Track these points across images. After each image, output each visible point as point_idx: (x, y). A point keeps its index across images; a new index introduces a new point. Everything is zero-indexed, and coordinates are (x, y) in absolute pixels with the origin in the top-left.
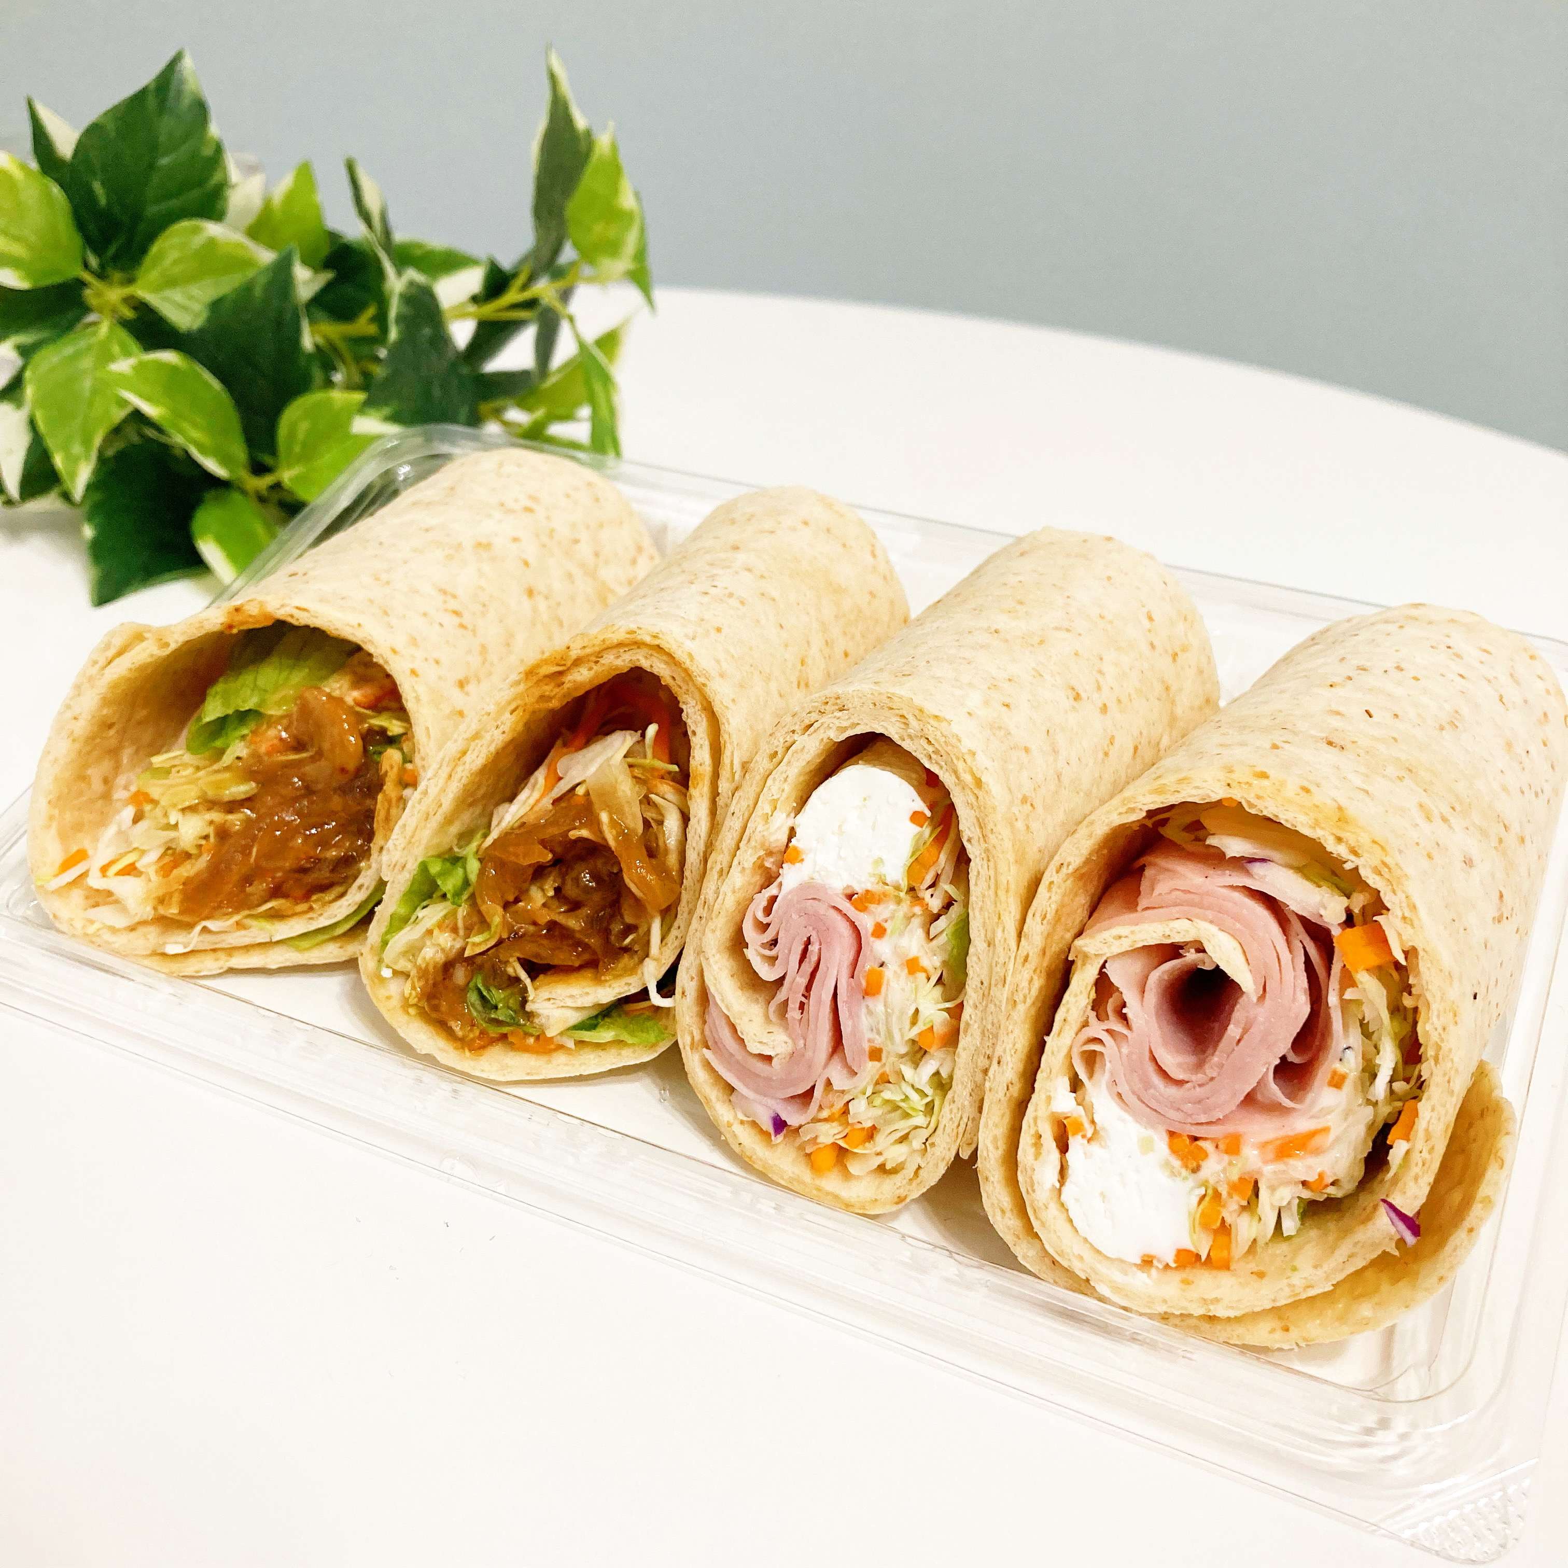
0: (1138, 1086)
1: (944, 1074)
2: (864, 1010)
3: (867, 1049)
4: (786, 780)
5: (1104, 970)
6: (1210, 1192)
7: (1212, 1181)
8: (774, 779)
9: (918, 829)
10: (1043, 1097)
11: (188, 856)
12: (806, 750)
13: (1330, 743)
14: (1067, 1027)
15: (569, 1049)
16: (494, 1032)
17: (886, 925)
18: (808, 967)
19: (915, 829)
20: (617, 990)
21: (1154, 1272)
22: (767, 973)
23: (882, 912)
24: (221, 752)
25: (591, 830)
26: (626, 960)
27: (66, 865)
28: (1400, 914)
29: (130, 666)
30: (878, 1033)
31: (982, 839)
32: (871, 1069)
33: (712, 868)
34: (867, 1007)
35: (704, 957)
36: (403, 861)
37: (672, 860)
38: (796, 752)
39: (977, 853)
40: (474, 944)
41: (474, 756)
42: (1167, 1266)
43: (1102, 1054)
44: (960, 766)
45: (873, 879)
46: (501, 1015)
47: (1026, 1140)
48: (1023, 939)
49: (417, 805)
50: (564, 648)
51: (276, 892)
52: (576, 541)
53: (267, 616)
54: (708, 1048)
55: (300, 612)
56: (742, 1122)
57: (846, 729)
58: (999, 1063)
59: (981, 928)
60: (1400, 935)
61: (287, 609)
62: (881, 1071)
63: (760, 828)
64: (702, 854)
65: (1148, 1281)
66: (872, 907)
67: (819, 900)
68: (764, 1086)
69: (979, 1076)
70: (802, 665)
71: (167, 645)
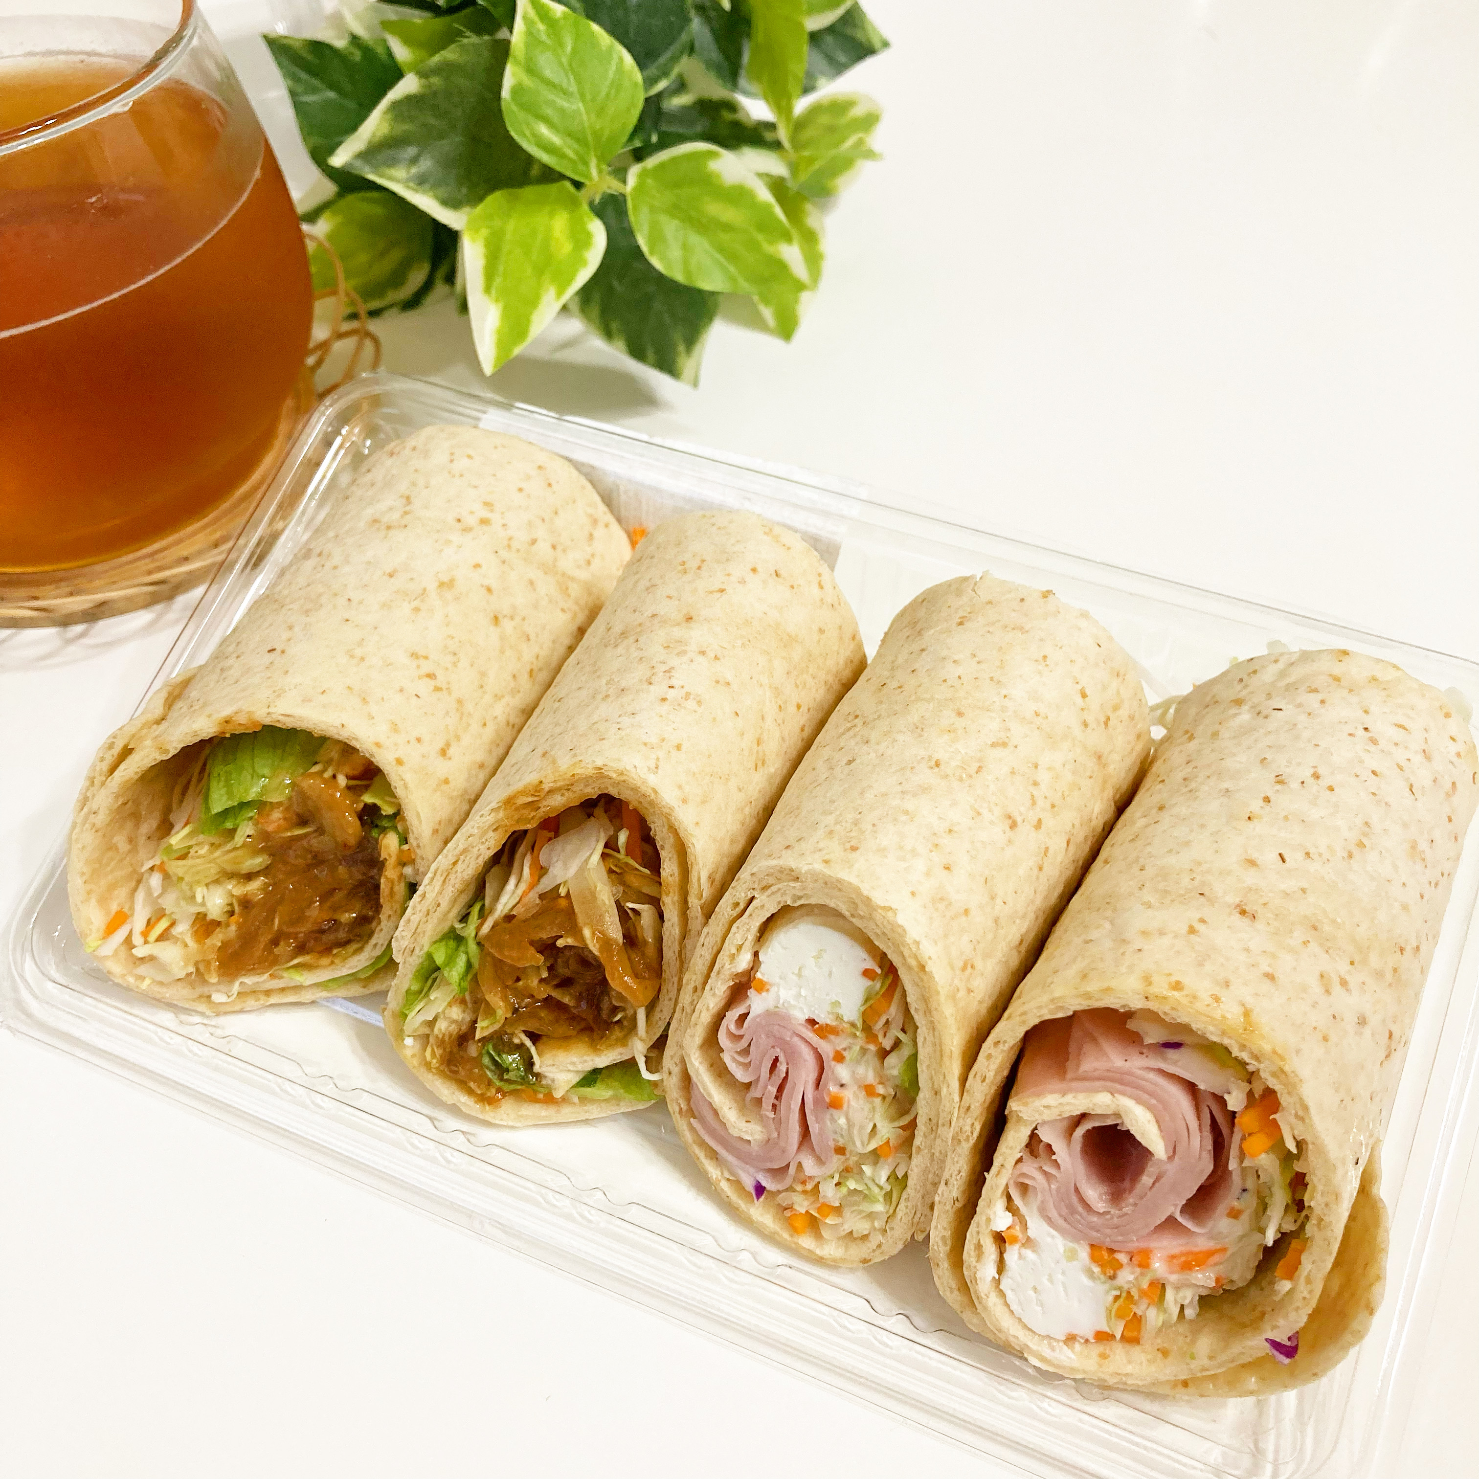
0: (1065, 1211)
1: (900, 1175)
2: (828, 1116)
3: (833, 1146)
4: (748, 930)
5: (1036, 1131)
6: (1124, 1295)
7: (1126, 1287)
8: (738, 928)
9: (870, 983)
10: (984, 1218)
11: (217, 924)
12: (765, 908)
13: (1243, 912)
14: (1004, 1171)
15: (574, 1104)
16: (507, 1087)
17: (845, 1054)
18: (777, 1079)
19: (868, 983)
20: (611, 1058)
21: (1077, 1347)
22: (741, 1075)
23: (841, 1043)
24: (232, 832)
25: (576, 939)
26: (617, 1033)
27: (111, 929)
28: (1293, 1112)
29: (136, 770)
30: (842, 1136)
31: (927, 1013)
32: (836, 1163)
33: (687, 984)
34: (832, 1115)
35: (686, 1052)
36: (412, 946)
37: (651, 951)
38: (756, 908)
39: (924, 1023)
40: (482, 1028)
41: (464, 866)
42: (1087, 1341)
43: (1035, 1188)
45: (831, 1016)
46: (511, 1076)
47: (969, 1246)
48: (965, 1094)
49: (417, 905)
50: (537, 782)
51: (301, 949)
52: (534, 542)
53: (255, 723)
55: (287, 718)
56: (728, 1180)
58: (946, 1184)
60: (1292, 1129)
61: (274, 716)
62: (846, 1163)
63: (727, 966)
64: (677, 953)
65: (1072, 1356)
66: (833, 1038)
67: (785, 1027)
68: (745, 1158)
69: (929, 1187)
70: (758, 745)
71: (168, 751)
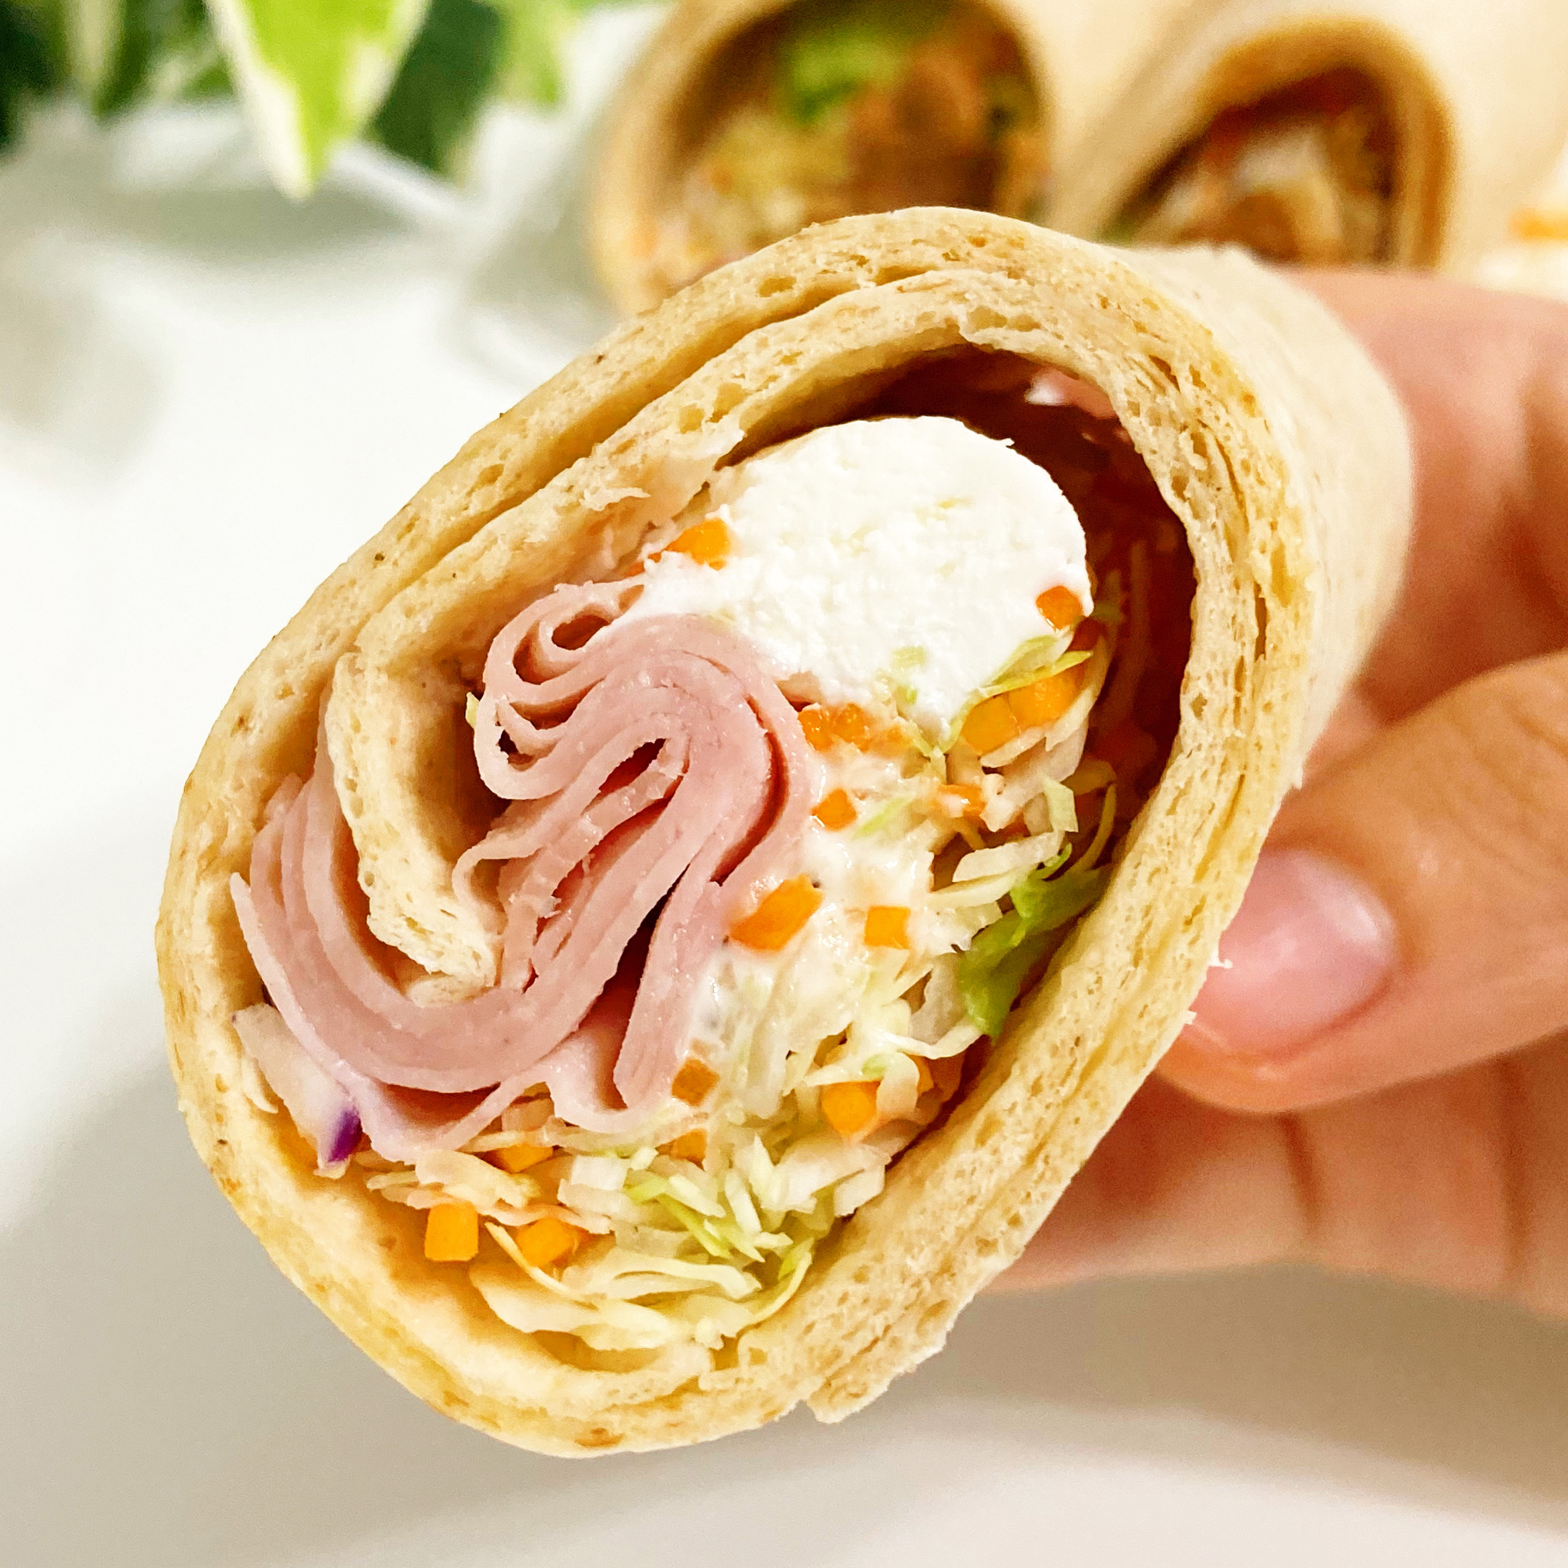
2: (716, 969)
3: (680, 1064)
8: (763, 344)
9: (1045, 629)
17: (858, 805)
18: (625, 803)
19: (1039, 626)
23: (864, 771)
30: (727, 1037)
31: (1230, 716)
32: (665, 1112)
34: (729, 965)
35: (352, 661)
38: (852, 309)
39: (1206, 740)
44: (1259, 530)
45: (879, 687)
54: (246, 877)
57: (1000, 321)
59: (1138, 915)
62: (692, 1127)
66: (847, 750)
67: (725, 671)
68: (353, 1029)
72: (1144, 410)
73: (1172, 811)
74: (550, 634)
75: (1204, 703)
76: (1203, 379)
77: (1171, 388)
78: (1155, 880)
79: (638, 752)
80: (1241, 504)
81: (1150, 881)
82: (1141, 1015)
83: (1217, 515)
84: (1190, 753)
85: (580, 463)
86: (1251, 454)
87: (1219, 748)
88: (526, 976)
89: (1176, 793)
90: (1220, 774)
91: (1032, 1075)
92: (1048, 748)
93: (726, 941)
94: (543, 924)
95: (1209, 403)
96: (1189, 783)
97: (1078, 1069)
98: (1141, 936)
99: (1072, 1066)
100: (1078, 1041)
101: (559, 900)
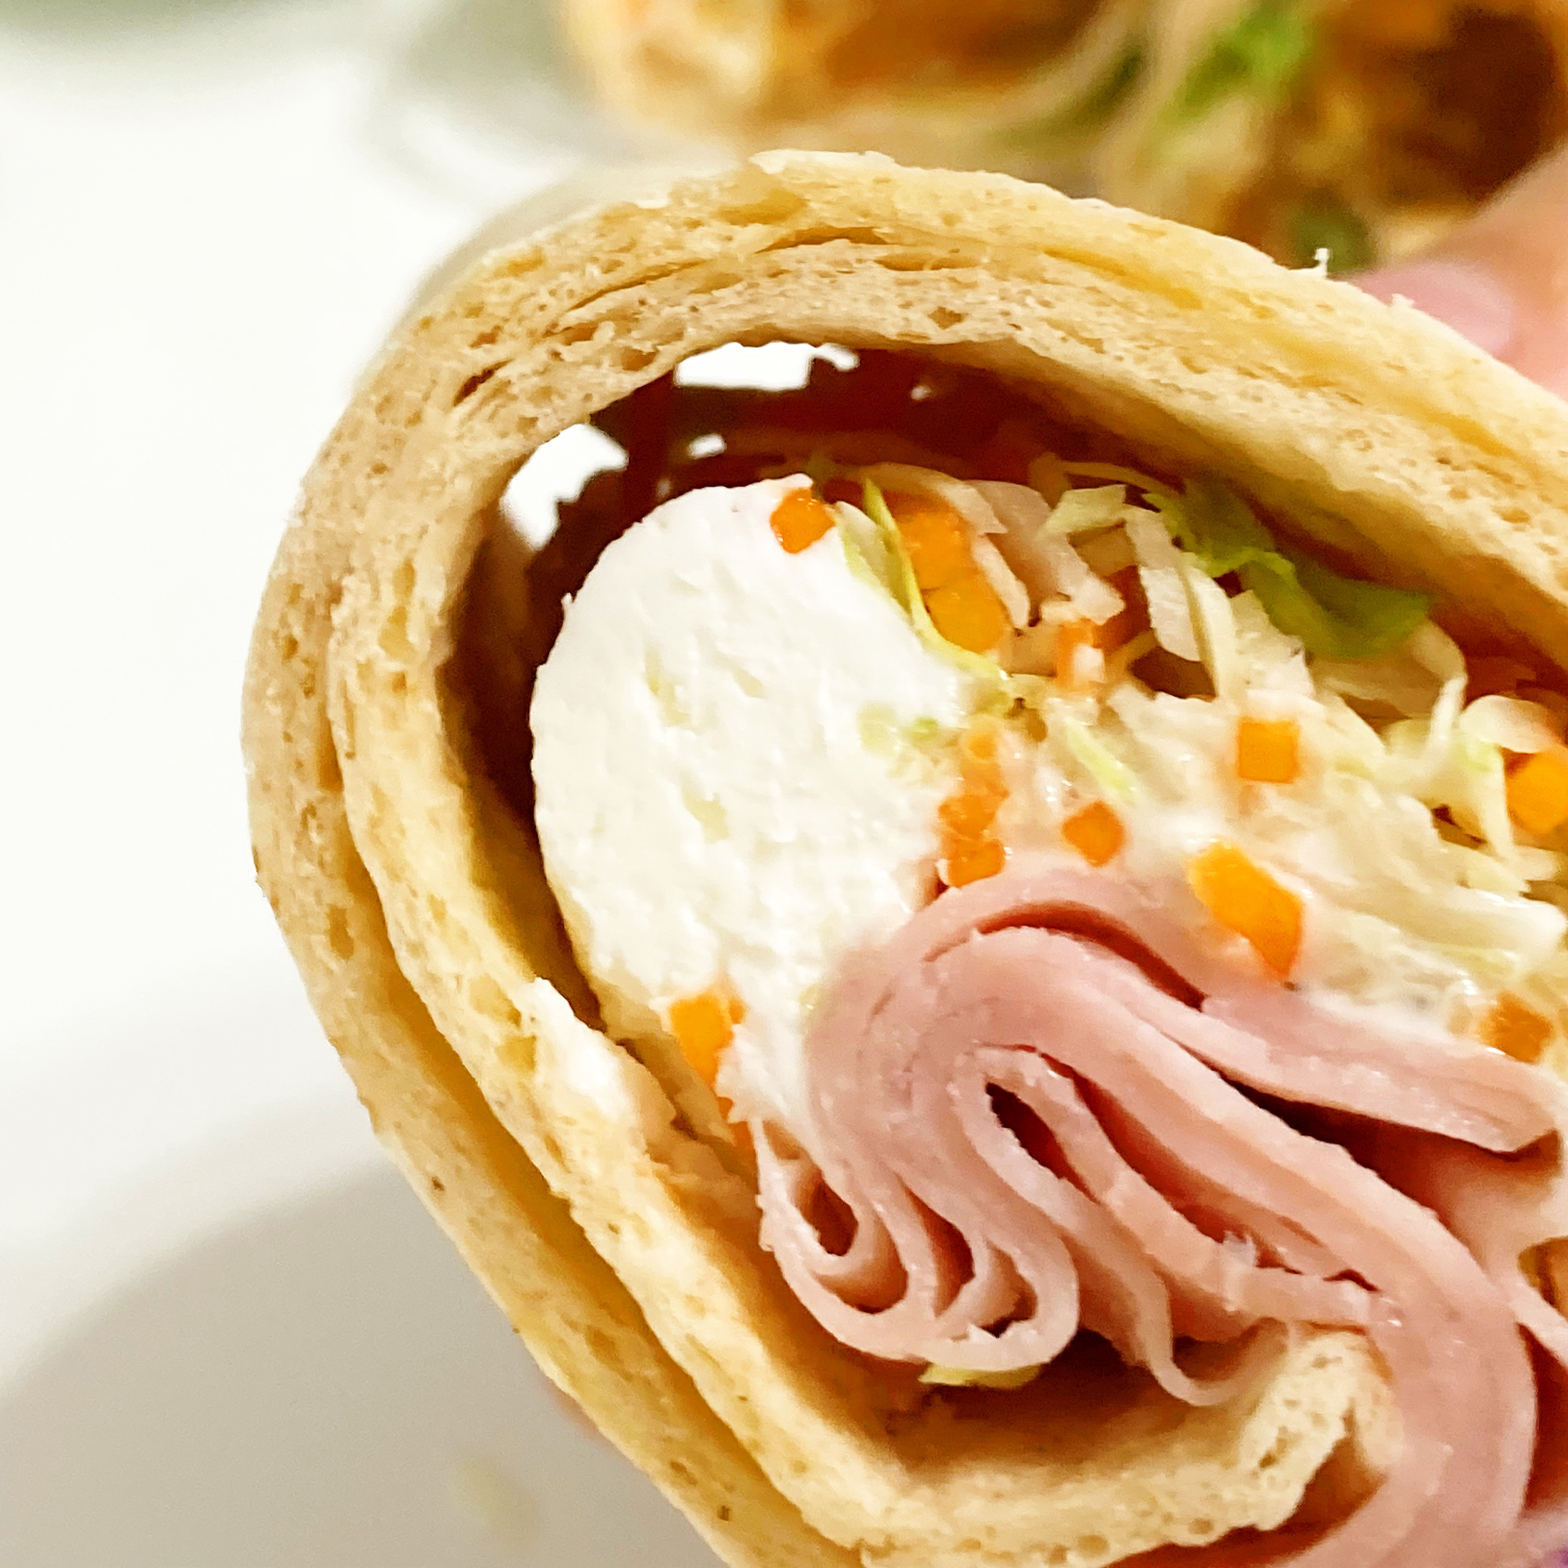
31: (961, 274)
38: (375, 824)
39: (995, 305)
44: (700, 245)
59: (1251, 385)
67: (887, 995)
72: (530, 411)
73: (1097, 345)
74: (833, 1258)
75: (942, 310)
76: (487, 329)
77: (500, 374)
78: (1201, 362)
79: (1005, 1122)
80: (663, 272)
81: (1200, 371)
82: (1401, 369)
83: (679, 305)
84: (1014, 325)
85: (577, 1216)
86: (595, 260)
87: (1007, 284)
88: (1348, 1287)
89: (1072, 340)
90: (1045, 281)
91: (1497, 525)
92: (1001, 530)
93: (1291, 986)
94: (1267, 1260)
95: (520, 320)
96: (1054, 324)
97: (1483, 458)
98: (1285, 380)
99: (1481, 467)
100: (1443, 461)
101: (1229, 1233)
